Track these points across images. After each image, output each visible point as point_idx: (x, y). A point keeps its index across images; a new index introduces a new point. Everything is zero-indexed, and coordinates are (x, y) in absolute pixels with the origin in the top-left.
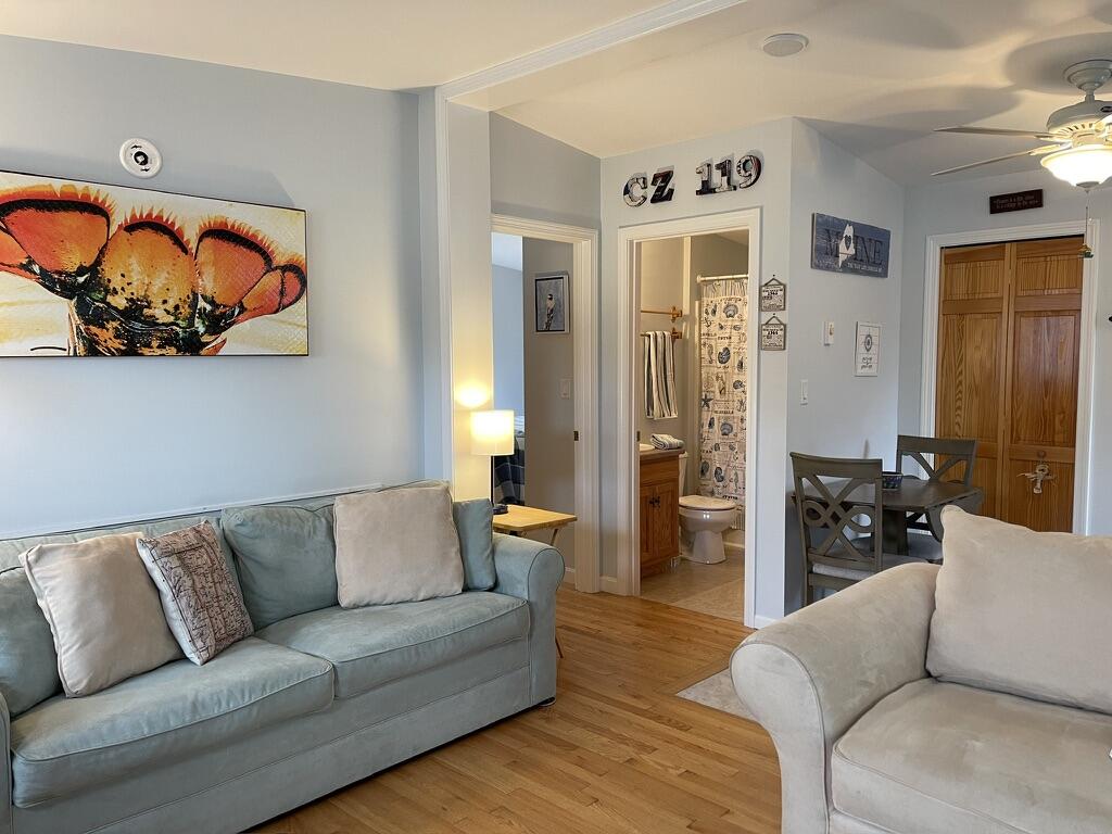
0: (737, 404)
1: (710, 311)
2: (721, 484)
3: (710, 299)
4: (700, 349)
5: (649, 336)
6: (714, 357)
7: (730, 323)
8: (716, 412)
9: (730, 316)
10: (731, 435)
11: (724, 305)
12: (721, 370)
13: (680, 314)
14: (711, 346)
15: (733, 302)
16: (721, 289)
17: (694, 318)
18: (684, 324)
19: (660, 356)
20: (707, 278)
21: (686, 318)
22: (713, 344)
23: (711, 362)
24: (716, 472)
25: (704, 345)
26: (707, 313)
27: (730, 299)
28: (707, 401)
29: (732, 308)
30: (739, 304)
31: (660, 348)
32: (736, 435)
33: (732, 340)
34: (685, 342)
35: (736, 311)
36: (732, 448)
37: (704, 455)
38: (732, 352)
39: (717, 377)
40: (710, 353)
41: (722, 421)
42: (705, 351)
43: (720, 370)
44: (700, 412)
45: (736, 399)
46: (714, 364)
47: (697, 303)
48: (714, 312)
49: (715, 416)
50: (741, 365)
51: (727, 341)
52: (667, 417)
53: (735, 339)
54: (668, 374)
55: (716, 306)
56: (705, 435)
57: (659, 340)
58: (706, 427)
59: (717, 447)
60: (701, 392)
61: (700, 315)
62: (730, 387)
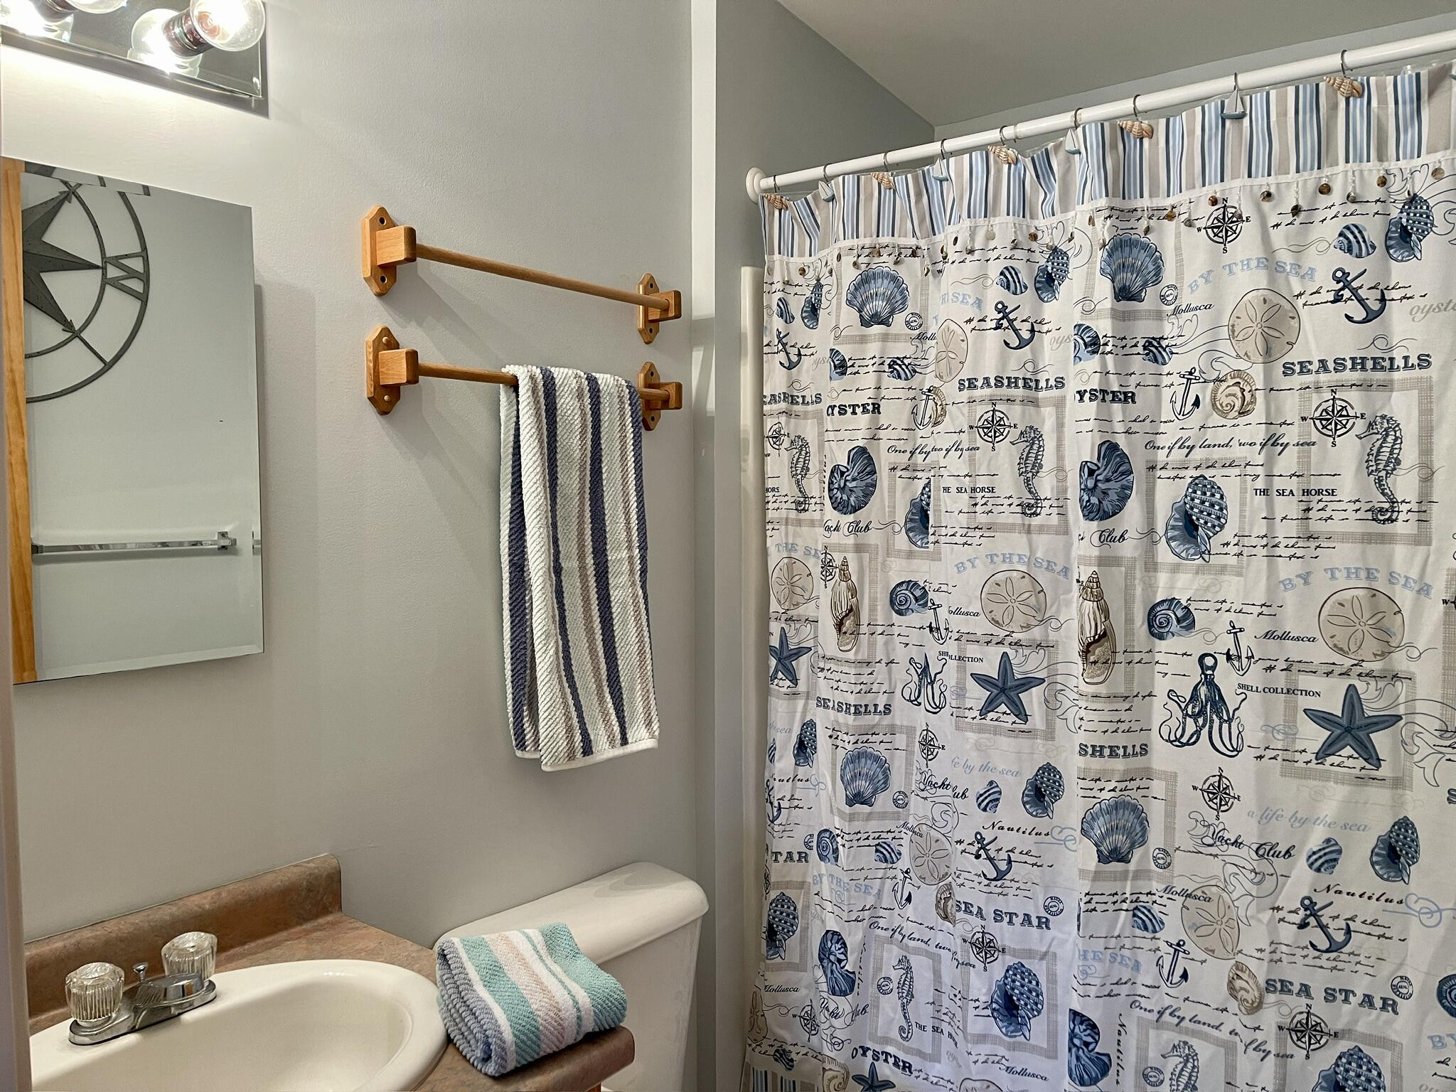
0: (904, 677)
1: (796, 306)
2: (844, 1004)
3: (797, 262)
4: (763, 456)
5: (513, 384)
6: (815, 486)
7: (873, 349)
8: (823, 703)
9: (877, 319)
10: (883, 801)
11: (850, 276)
12: (844, 539)
13: (674, 307)
14: (800, 445)
15: (885, 262)
16: (834, 217)
17: (739, 337)
18: (698, 355)
19: (572, 480)
20: (783, 179)
21: (699, 332)
22: (809, 431)
23: (801, 505)
24: (824, 953)
25: (777, 437)
26: (785, 315)
27: (875, 251)
28: (786, 657)
29: (882, 287)
30: (911, 272)
31: (573, 442)
32: (901, 802)
33: (884, 419)
34: (700, 427)
35: (897, 300)
36: (886, 854)
37: (778, 871)
38: (883, 460)
39: (827, 566)
40: (799, 470)
41: (848, 744)
42: (778, 464)
43: (835, 538)
44: (764, 696)
45: (901, 655)
46: (813, 513)
47: (747, 273)
48: (813, 311)
49: (823, 720)
50: (920, 519)
51: (863, 420)
52: (605, 750)
53: (894, 414)
54: (620, 556)
55: (819, 286)
56: (781, 791)
57: (570, 407)
58: (784, 762)
59: (826, 844)
60: (764, 617)
61: (760, 328)
62: (874, 606)
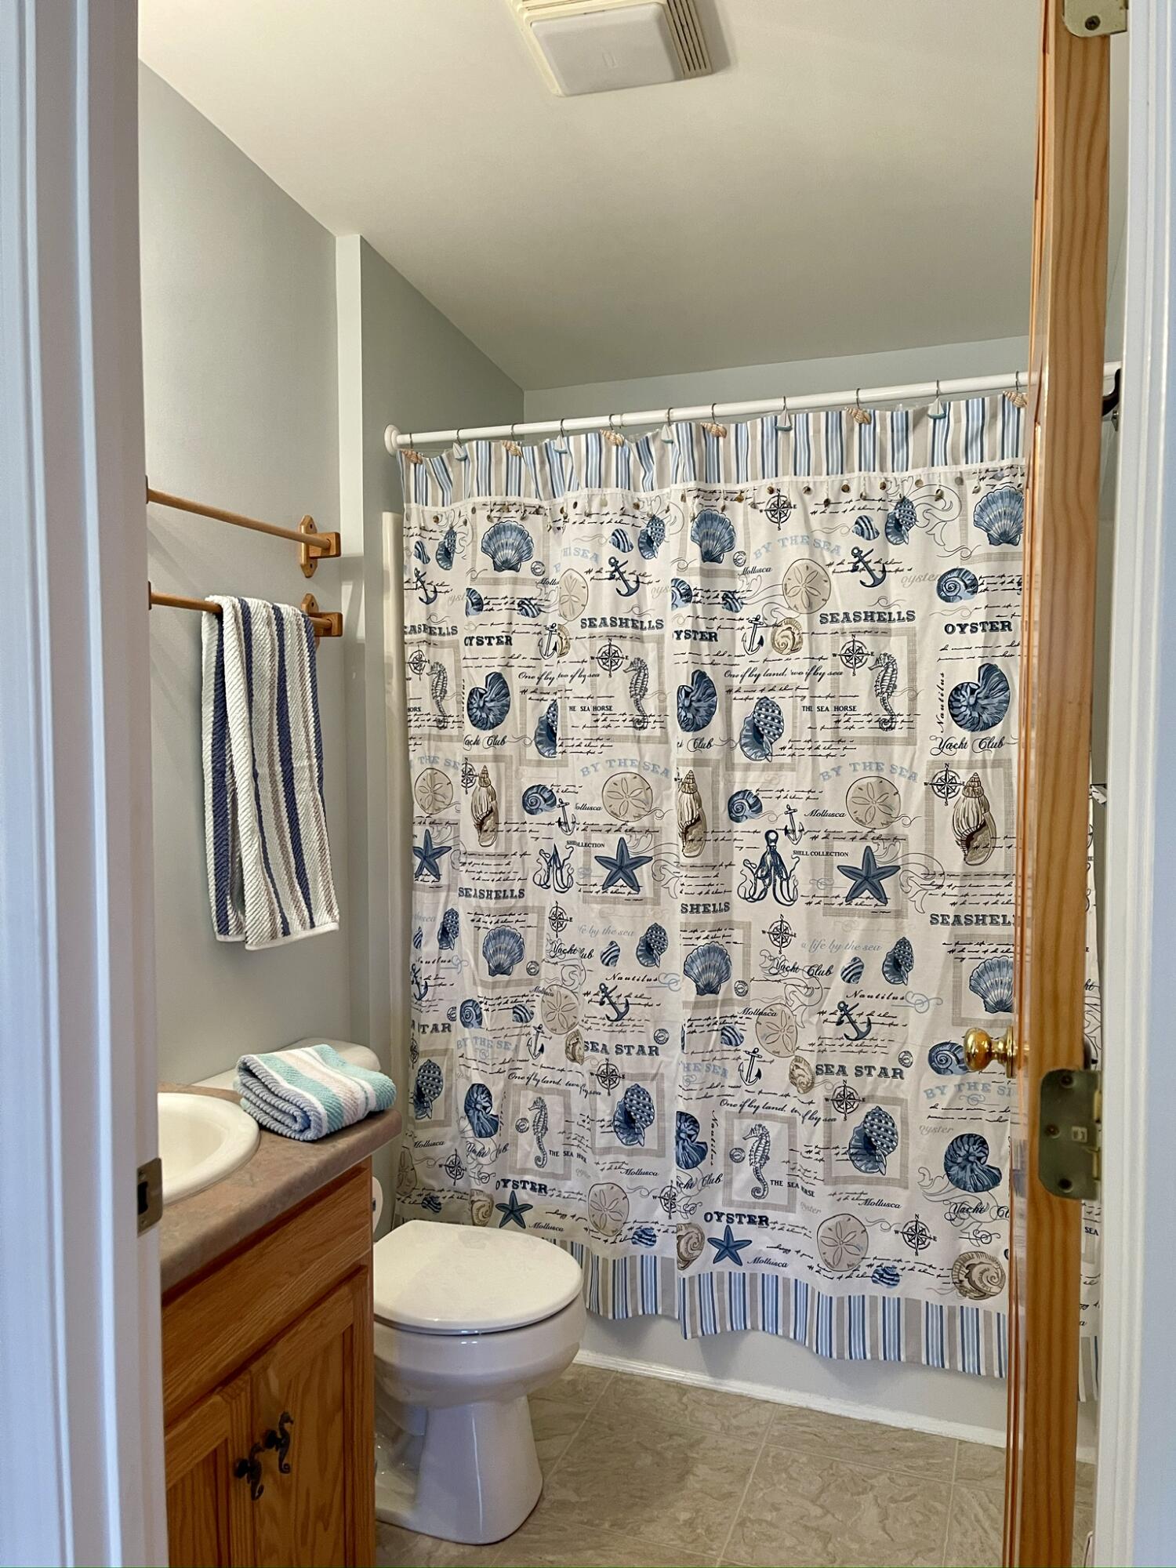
0: (535, 865)
1: (431, 549)
2: (489, 1144)
3: (431, 510)
4: (404, 680)
5: (218, 612)
6: (451, 706)
7: (505, 590)
8: (465, 892)
9: (507, 565)
10: (519, 970)
11: (484, 527)
12: (484, 751)
13: (331, 548)
14: (439, 671)
15: (513, 518)
16: (469, 476)
17: (381, 573)
18: (347, 589)
19: (265, 697)
20: (418, 438)
21: (351, 569)
22: (446, 658)
23: (441, 723)
24: (470, 1104)
25: (418, 663)
26: (421, 555)
27: (505, 508)
28: (430, 856)
29: (511, 538)
30: (534, 526)
31: (265, 663)
32: (533, 970)
33: (515, 650)
34: (353, 655)
35: (525, 548)
36: (522, 1015)
37: (424, 1042)
38: (515, 685)
39: (468, 775)
40: (439, 693)
41: (490, 924)
42: (420, 687)
43: (475, 750)
44: (409, 890)
45: (532, 847)
46: (452, 730)
47: (387, 518)
48: (446, 555)
49: (464, 908)
50: (548, 734)
51: (498, 650)
52: (299, 932)
53: (524, 645)
54: (302, 763)
55: (451, 533)
56: (426, 972)
57: (262, 631)
58: (430, 946)
59: (470, 1013)
60: (408, 822)
61: (400, 567)
62: (510, 806)
